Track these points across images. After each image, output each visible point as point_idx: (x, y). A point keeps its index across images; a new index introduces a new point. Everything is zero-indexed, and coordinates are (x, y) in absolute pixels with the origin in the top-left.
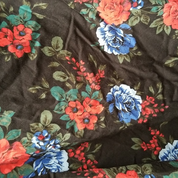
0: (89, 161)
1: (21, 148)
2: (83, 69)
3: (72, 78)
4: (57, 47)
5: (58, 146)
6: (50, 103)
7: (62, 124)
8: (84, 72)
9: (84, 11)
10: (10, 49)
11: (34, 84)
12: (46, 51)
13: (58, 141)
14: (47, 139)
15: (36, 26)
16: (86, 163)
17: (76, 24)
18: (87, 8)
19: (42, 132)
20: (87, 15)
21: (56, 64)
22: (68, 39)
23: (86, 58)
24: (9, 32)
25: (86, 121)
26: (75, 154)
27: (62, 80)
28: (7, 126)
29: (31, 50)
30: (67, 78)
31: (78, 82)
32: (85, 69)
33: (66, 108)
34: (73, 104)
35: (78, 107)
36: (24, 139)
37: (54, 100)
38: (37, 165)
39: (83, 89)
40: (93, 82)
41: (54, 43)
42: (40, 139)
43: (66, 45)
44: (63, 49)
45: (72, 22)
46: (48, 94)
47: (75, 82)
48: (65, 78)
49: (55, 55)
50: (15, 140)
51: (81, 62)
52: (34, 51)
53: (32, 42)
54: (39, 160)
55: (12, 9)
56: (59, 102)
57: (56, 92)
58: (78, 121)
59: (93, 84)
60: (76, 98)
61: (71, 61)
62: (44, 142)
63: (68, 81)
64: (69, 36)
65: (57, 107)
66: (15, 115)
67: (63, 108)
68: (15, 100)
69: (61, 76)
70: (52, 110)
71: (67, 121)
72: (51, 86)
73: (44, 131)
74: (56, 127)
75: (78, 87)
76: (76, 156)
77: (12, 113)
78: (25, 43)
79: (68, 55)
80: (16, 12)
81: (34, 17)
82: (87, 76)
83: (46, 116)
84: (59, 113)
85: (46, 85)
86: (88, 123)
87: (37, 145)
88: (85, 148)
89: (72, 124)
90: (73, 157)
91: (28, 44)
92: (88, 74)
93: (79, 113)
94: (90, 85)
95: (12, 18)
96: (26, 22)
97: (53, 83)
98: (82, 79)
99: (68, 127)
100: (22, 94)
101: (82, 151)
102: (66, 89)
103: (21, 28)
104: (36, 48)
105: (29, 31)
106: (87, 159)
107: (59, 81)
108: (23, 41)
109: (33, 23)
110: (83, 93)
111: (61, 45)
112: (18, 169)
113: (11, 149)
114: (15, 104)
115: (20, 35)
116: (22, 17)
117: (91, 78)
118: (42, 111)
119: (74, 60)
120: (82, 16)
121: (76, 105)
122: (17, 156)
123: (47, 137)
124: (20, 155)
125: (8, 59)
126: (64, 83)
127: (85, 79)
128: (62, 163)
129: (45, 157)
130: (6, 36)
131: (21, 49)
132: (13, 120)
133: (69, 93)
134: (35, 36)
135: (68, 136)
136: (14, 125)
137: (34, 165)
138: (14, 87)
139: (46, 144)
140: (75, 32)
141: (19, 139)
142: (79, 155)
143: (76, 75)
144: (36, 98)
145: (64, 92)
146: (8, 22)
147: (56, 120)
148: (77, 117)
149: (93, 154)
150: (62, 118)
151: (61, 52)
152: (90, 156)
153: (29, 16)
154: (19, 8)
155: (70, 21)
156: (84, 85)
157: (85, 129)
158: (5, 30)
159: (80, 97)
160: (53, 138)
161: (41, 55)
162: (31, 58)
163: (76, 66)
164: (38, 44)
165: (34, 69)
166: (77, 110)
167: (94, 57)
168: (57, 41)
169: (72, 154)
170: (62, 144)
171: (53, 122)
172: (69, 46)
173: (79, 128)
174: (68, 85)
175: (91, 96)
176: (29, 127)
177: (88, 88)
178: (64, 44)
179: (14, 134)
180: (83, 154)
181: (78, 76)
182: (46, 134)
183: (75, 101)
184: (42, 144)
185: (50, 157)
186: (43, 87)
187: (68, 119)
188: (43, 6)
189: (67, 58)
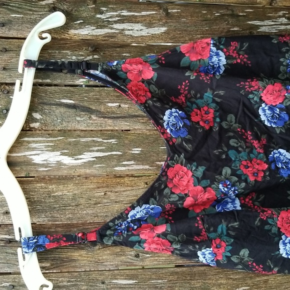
0: (256, 207)
1: (212, 192)
2: (250, 138)
3: (243, 144)
4: (231, 122)
5: (236, 192)
6: (228, 162)
7: (239, 176)
8: (251, 140)
9: (251, 96)
10: (201, 123)
11: (217, 149)
12: (224, 124)
13: (236, 188)
14: (229, 187)
15: (216, 107)
16: (254, 208)
17: (244, 105)
18: (254, 94)
19: (225, 182)
20: (253, 98)
21: (231, 134)
22: (238, 116)
23: (252, 130)
24: (199, 112)
25: (256, 174)
26: (245, 201)
27: (236, 145)
28: (200, 177)
29: (214, 124)
30: (239, 144)
31: (247, 147)
32: (251, 137)
33: (240, 166)
34: (244, 163)
35: (249, 165)
36: (213, 186)
37: (231, 159)
38: (218, 208)
39: (251, 152)
40: (258, 147)
41: (229, 119)
42: (225, 186)
43: (237, 120)
44: (235, 123)
45: (241, 103)
46: (227, 155)
47: (245, 147)
48: (237, 144)
49: (230, 128)
50: (207, 187)
51: (249, 132)
52: (216, 125)
53: (214, 118)
54: (219, 204)
55: (199, 95)
56: (235, 161)
57: (232, 154)
58: (250, 175)
59: (259, 149)
60: (247, 158)
61: (241, 132)
62: (227, 188)
63: (241, 146)
64: (239, 113)
65: (233, 165)
66: (206, 170)
67: (238, 165)
68: (205, 159)
69: (235, 143)
70: (230, 167)
71: (242, 175)
72: (228, 150)
73: (226, 181)
74: (235, 179)
75: (247, 150)
76: (246, 203)
77: (204, 168)
78: (210, 119)
79: (239, 127)
80: (201, 98)
81: (214, 101)
82: (253, 142)
83: (227, 171)
84: (235, 168)
85: (225, 149)
86: (257, 176)
87: (223, 190)
88: (252, 197)
89: (246, 176)
90: (244, 203)
91: (212, 120)
92: (254, 141)
93: (250, 169)
94: (256, 149)
95: (199, 101)
96: (209, 104)
97: (230, 147)
98: (250, 145)
99: (243, 178)
100: (209, 155)
101: (250, 200)
102: (239, 152)
103: (205, 109)
104: (217, 123)
105: (212, 111)
106: (254, 205)
107: (234, 146)
108: (209, 118)
109: (214, 105)
110: (252, 155)
111: (234, 120)
112: (206, 210)
113: (205, 192)
114: (205, 162)
115: (206, 114)
116: (206, 101)
117: (257, 144)
118: (223, 167)
119: (243, 131)
120: (249, 99)
121: (247, 163)
122: (210, 197)
123: (229, 185)
124: (211, 197)
125: (200, 131)
126: (237, 147)
127: (252, 145)
128: (236, 207)
129: (224, 202)
130: (197, 115)
131: (208, 124)
132: (204, 173)
133: (241, 155)
134: (216, 114)
135: (243, 185)
136: (204, 177)
137: (216, 208)
138: (203, 150)
139: (229, 189)
140: (243, 111)
141: (210, 186)
142: (248, 202)
143: (246, 142)
144: (218, 157)
145: (237, 154)
146: (197, 104)
147: (234, 173)
148: (249, 172)
149: (259, 202)
150: (238, 173)
151: (234, 125)
152: (256, 203)
153: (211, 100)
154: (204, 95)
155: (240, 103)
156: (251, 149)
157: (255, 180)
158: (196, 110)
159: (249, 158)
160: (233, 185)
161: (221, 127)
162: (214, 130)
163: (245, 135)
164: (218, 120)
165: (217, 137)
166: (248, 167)
167: (258, 129)
168: (231, 117)
169: (243, 202)
170: (239, 191)
171: (231, 175)
172: (239, 120)
173: (251, 179)
174: (240, 149)
175: (257, 157)
176: (215, 178)
177: (255, 151)
178: (236, 119)
179: (205, 182)
180: (251, 201)
181: (247, 142)
182: (229, 183)
183: (246, 161)
184: (226, 189)
185: (227, 203)
186: (223, 150)
187: (242, 173)
188: (222, 93)
189: (239, 130)
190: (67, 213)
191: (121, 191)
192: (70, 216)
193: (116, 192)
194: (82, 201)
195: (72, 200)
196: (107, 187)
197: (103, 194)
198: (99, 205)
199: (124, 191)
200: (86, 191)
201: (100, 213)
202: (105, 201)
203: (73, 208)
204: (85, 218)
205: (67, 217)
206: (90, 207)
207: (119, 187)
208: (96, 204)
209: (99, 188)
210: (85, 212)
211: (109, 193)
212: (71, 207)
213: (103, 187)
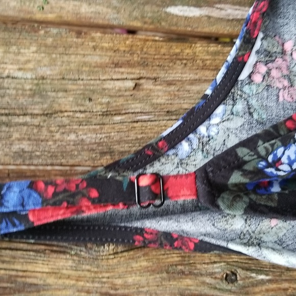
190: (16, 135)
191: (182, 82)
192: (26, 146)
193: (170, 83)
194: (66, 102)
195: (30, 96)
196: (144, 64)
197: (131, 84)
198: (118, 118)
199: (193, 82)
200: (79, 72)
201: (119, 142)
202: (137, 107)
203: (36, 121)
204: (72, 156)
205: (16, 148)
206: (88, 122)
207: (179, 66)
208: (106, 114)
209: (117, 65)
210: (72, 137)
211: (147, 85)
212: (28, 119)
213: (129, 64)
